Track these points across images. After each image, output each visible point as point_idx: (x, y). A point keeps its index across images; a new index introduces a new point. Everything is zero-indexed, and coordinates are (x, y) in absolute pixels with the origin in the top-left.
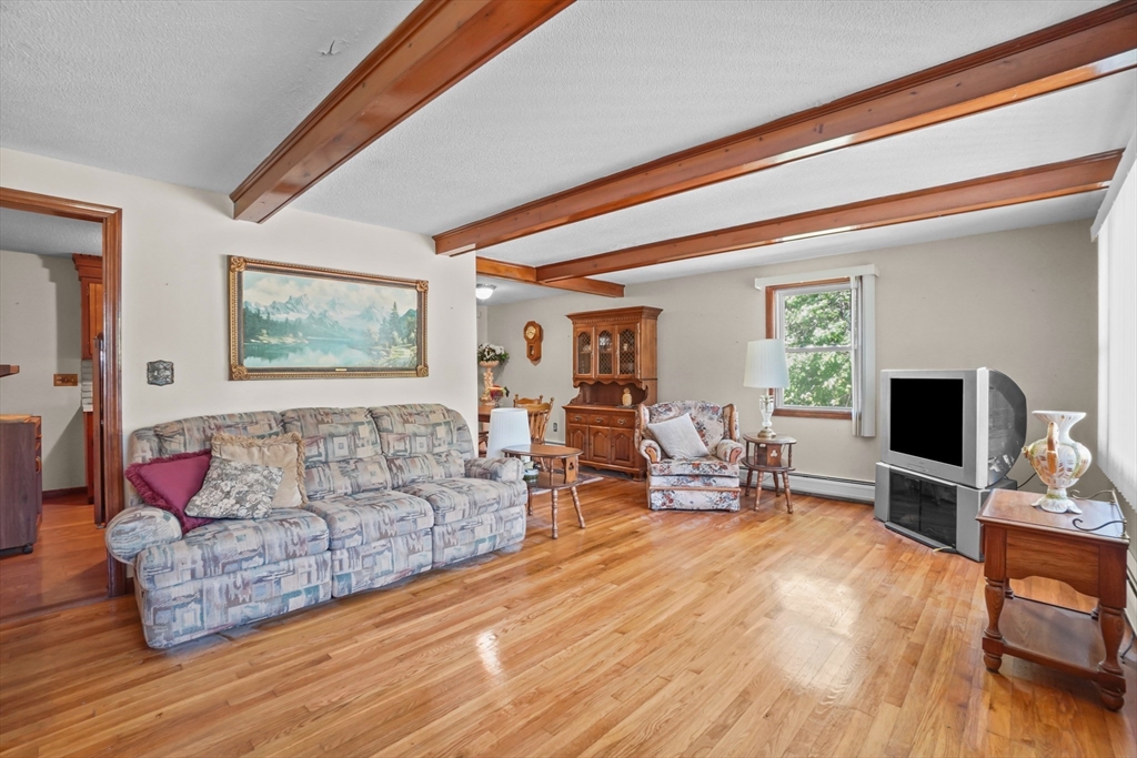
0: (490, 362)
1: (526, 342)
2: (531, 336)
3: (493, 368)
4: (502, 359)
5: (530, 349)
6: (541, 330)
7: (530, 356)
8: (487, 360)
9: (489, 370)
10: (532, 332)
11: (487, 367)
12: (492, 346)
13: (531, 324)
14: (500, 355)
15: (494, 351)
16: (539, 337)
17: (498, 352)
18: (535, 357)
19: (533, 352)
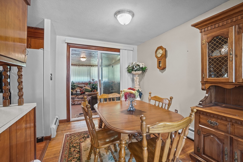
0: (137, 72)
1: (156, 60)
2: (159, 55)
3: (139, 75)
4: (143, 70)
5: (159, 63)
6: (166, 51)
7: (159, 67)
8: (135, 71)
9: (137, 76)
10: (161, 52)
11: (136, 74)
12: (138, 63)
13: (161, 48)
14: (142, 68)
15: (139, 66)
16: (165, 56)
17: (141, 66)
18: (162, 68)
19: (161, 65)
